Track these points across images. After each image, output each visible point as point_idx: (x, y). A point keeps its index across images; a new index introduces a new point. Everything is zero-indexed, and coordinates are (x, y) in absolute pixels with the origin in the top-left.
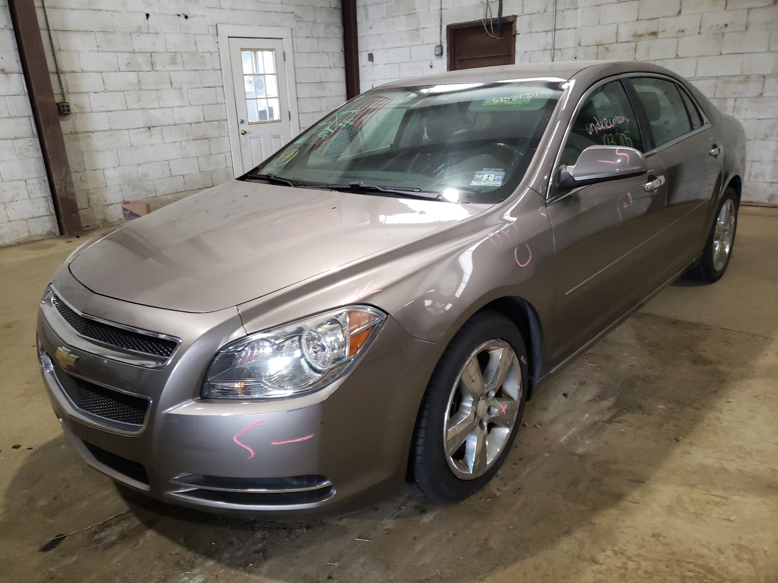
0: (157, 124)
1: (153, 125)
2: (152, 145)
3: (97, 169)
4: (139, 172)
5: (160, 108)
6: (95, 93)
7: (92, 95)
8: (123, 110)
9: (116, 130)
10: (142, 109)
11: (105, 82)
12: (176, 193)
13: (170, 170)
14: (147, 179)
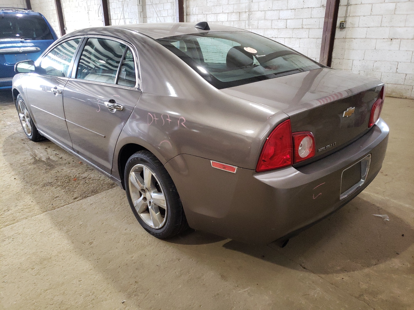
0: (398, 37)
1: (395, 38)
2: (390, 50)
3: (350, 59)
4: (374, 66)
5: (405, 27)
6: (364, 16)
7: (362, 18)
8: (377, 27)
9: (368, 38)
10: (391, 27)
11: (372, 10)
12: (395, 84)
13: (397, 69)
14: (378, 71)
